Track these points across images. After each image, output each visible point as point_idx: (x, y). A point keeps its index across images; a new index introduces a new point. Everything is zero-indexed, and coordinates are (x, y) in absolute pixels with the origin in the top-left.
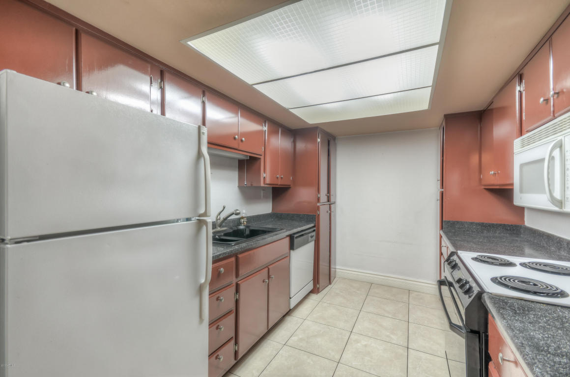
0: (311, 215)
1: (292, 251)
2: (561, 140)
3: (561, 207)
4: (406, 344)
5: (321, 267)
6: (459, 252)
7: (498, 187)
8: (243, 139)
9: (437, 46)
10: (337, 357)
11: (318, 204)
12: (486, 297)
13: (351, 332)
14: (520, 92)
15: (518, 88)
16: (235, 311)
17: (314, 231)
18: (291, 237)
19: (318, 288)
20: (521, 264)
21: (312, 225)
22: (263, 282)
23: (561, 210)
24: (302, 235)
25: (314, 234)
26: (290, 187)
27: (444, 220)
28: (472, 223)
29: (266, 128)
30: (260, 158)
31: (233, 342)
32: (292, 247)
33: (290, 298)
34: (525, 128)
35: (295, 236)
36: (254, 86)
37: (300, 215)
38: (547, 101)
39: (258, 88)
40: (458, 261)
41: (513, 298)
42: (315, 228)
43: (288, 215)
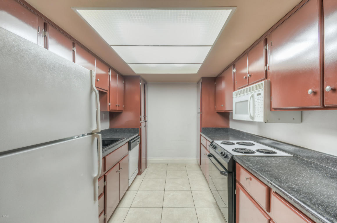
0: (136, 129)
1: (129, 151)
2: (253, 94)
3: (253, 120)
4: (190, 190)
5: (142, 159)
6: (215, 141)
7: (223, 112)
8: (98, 79)
9: (211, 47)
10: (161, 205)
11: (141, 122)
12: (235, 157)
13: (164, 190)
14: (234, 72)
15: (233, 71)
16: (103, 194)
17: (139, 138)
18: (129, 143)
19: (141, 171)
20: (237, 143)
21: (137, 135)
22: (117, 172)
23: (253, 121)
24: (134, 141)
25: (139, 140)
26: (122, 112)
27: (202, 127)
28: (212, 128)
29: (110, 73)
30: (106, 93)
31: (103, 214)
32: (130, 148)
33: (129, 180)
34: (236, 88)
35: (132, 141)
36: (111, 46)
37: (129, 129)
38: (246, 78)
39: (114, 48)
40: (216, 145)
41: (239, 156)
42: (139, 136)
43: (121, 129)
